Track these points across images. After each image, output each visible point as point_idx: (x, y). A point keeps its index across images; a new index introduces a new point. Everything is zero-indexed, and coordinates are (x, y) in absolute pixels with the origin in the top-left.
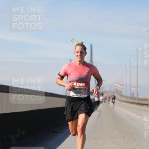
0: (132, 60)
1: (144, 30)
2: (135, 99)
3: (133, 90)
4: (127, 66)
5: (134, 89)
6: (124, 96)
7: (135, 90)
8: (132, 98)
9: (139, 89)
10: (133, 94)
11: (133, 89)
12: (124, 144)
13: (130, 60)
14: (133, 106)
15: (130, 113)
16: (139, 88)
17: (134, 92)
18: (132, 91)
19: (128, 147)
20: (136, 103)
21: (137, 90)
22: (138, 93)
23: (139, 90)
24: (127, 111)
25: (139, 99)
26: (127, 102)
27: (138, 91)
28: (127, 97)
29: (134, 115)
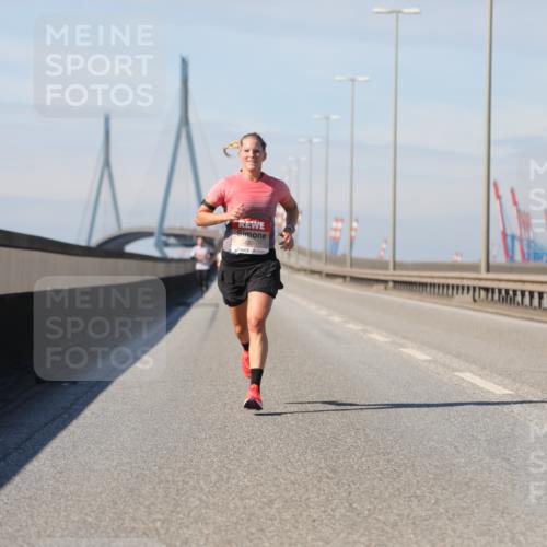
0: (334, 117)
1: (377, 10)
2: (340, 261)
3: (336, 230)
4: (315, 140)
5: (340, 225)
6: (301, 252)
7: (340, 230)
8: (330, 259)
9: (355, 225)
10: (336, 241)
11: (334, 225)
12: (301, 424)
13: (328, 118)
14: (336, 285)
15: (323, 312)
16: (357, 220)
17: (338, 234)
18: (333, 234)
19: (315, 433)
20: (344, 277)
21: (351, 229)
22: (352, 240)
23: (356, 230)
24: (313, 307)
25: (354, 263)
26: (313, 272)
27: (353, 233)
28: (313, 255)
29: (336, 319)
